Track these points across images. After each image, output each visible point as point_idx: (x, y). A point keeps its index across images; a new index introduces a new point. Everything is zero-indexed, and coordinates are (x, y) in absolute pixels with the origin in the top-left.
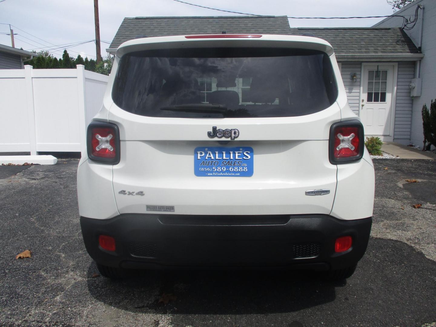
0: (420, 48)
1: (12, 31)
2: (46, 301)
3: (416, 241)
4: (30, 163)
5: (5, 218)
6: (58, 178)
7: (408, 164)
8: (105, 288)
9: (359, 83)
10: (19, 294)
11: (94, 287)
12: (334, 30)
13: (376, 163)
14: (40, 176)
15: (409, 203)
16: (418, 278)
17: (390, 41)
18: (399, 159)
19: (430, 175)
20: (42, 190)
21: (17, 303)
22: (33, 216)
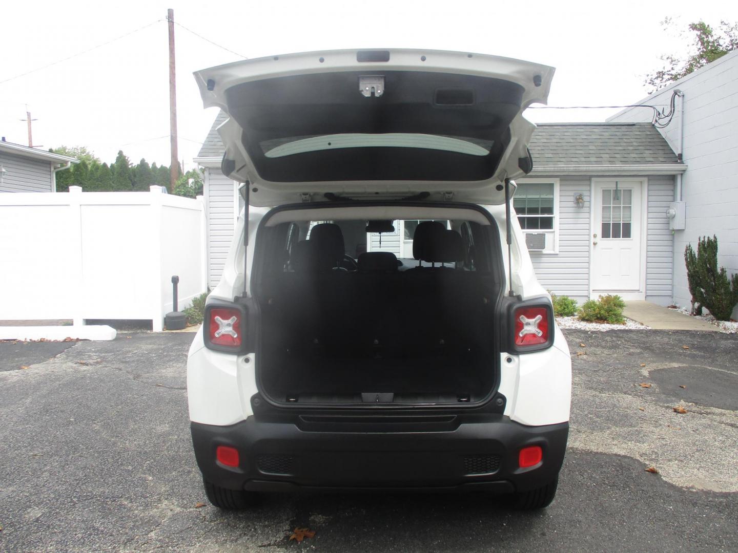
0: (680, 156)
1: (29, 114)
2: (137, 539)
3: (654, 457)
4: (74, 337)
5: (56, 424)
6: (123, 362)
7: (662, 338)
8: (215, 521)
9: (588, 208)
10: (98, 530)
11: (200, 520)
12: (547, 127)
13: (613, 336)
14: (93, 359)
15: (653, 401)
16: (645, 507)
17: (635, 144)
18: (650, 330)
19: (694, 357)
20: (101, 381)
21: (98, 541)
22: (96, 422)
